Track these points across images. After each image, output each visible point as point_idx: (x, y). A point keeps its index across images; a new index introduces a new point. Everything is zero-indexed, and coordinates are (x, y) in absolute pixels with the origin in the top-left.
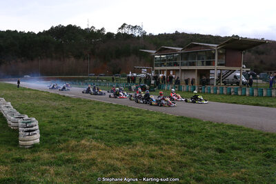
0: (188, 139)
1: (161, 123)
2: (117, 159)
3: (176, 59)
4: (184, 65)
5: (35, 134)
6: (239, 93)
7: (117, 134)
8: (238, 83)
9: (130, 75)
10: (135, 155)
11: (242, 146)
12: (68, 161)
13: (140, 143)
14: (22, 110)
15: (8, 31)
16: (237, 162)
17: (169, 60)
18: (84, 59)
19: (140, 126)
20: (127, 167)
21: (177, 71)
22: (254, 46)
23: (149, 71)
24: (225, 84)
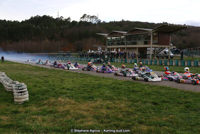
0: (133, 96)
1: (113, 86)
2: (84, 110)
3: (123, 39)
4: (128, 45)
5: (25, 94)
6: (168, 64)
7: (83, 93)
8: (167, 57)
9: (89, 52)
10: (96, 107)
11: (170, 101)
12: (51, 112)
13: (99, 99)
16: (167, 111)
17: (118, 41)
18: (56, 41)
19: (98, 88)
20: (91, 115)
21: (124, 48)
22: (179, 30)
23: (103, 49)
24: (158, 58)
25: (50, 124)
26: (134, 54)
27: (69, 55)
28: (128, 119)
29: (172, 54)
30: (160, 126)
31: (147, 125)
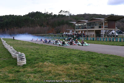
0: (92, 61)
1: (79, 55)
2: (60, 71)
3: (85, 25)
4: (89, 28)
5: (24, 60)
6: (115, 40)
7: (60, 59)
8: (114, 36)
9: (64, 33)
10: (68, 69)
11: (116, 64)
12: (39, 72)
13: (70, 63)
14: (18, 50)
15: (10, 15)
16: (114, 71)
17: (82, 26)
18: (44, 27)
19: (70, 56)
20: (65, 74)
21: (86, 31)
23: (73, 31)
24: (108, 37)
25: (38, 80)
28: (89, 77)
29: (117, 34)
30: (110, 82)
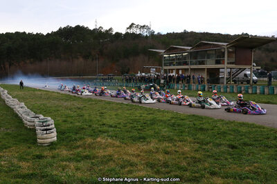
0: (201, 136)
1: (173, 121)
2: (133, 155)
3: (185, 57)
4: (193, 64)
5: (52, 132)
6: (250, 91)
7: (130, 132)
8: (248, 82)
9: (139, 75)
10: (150, 151)
11: (254, 143)
12: (87, 157)
14: (37, 110)
15: (17, 33)
16: (250, 158)
17: (179, 59)
18: (93, 60)
19: (152, 124)
20: (143, 162)
21: (186, 70)
22: (264, 44)
23: (158, 71)
24: (235, 83)
25: (86, 174)
26: (202, 77)
27: (111, 79)
28: (195, 169)
29: (255, 78)
30: (241, 179)
31: (222, 178)
